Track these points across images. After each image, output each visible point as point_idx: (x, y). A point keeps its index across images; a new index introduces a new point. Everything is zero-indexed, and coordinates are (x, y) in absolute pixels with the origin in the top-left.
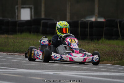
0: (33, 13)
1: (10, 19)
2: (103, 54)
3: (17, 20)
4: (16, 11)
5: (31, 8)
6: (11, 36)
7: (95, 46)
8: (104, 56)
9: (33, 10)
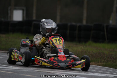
0: (25, 15)
2: (90, 55)
3: (9, 20)
4: (9, 12)
5: (23, 10)
8: (91, 57)
9: (25, 12)
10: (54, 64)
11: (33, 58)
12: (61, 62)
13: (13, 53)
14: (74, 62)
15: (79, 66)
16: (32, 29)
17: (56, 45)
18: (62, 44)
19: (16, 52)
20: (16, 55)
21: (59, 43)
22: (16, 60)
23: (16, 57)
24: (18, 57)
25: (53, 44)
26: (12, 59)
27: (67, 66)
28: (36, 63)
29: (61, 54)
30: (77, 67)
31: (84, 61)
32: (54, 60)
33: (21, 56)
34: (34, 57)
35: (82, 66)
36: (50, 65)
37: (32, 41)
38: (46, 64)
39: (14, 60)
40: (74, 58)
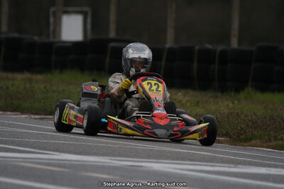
0: (89, 26)
1: (36, 38)
3: (51, 39)
4: (52, 19)
5: (85, 14)
6: (39, 77)
7: (231, 105)
9: (89, 20)
10: (146, 132)
11: (103, 120)
12: (160, 127)
13: (66, 111)
14: (185, 128)
15: (196, 135)
16: (108, 59)
17: (150, 93)
18: (162, 93)
19: (72, 108)
20: (71, 113)
21: (155, 89)
22: (71, 124)
23: (72, 118)
24: (76, 117)
25: (144, 92)
26: (64, 122)
27: (171, 135)
28: (109, 129)
29: (160, 111)
30: (191, 136)
31: (205, 126)
32: (145, 123)
33: (82, 117)
34: (107, 118)
35: (201, 135)
36: (137, 133)
37: (103, 87)
38: (129, 131)
39: (67, 123)
40: (184, 120)
